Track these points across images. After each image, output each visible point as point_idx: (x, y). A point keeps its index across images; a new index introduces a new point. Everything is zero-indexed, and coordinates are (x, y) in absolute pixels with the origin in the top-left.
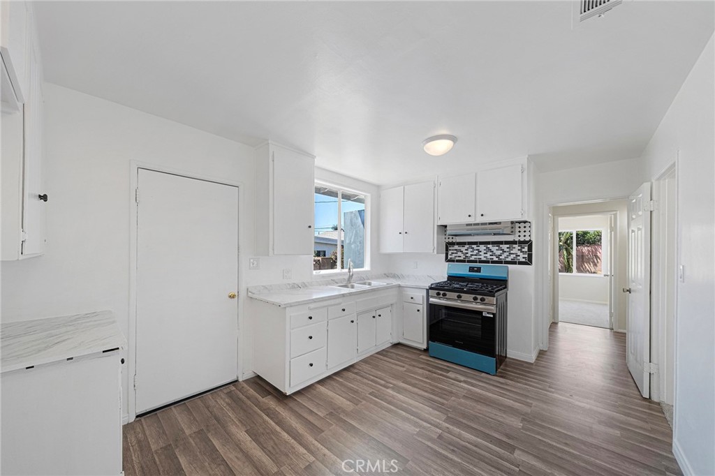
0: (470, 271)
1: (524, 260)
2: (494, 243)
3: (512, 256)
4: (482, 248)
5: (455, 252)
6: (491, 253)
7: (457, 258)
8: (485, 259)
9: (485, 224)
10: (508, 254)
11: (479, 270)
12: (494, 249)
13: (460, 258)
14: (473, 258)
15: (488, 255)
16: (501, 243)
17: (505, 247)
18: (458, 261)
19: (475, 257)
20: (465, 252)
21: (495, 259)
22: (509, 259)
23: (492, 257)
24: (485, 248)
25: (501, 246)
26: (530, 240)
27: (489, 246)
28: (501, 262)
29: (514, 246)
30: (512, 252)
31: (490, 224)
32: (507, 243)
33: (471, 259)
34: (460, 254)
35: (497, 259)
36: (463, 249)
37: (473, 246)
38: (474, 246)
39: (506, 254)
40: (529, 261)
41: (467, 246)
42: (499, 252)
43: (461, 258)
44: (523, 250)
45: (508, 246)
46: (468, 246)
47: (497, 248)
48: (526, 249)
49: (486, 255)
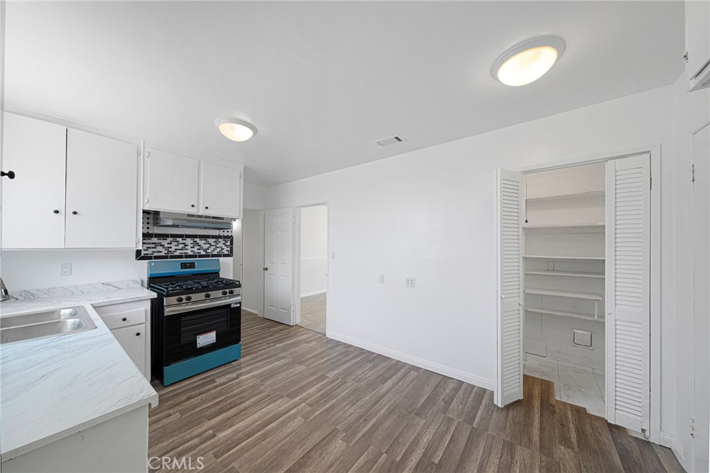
0: (182, 268)
1: (227, 253)
2: (201, 237)
3: (218, 250)
4: (189, 241)
5: (153, 246)
6: (198, 247)
7: (156, 254)
8: (192, 253)
9: (209, 217)
10: (214, 247)
11: (192, 265)
12: (202, 242)
13: (160, 254)
14: (178, 253)
15: (195, 249)
16: (208, 237)
17: (212, 241)
18: (156, 258)
19: (181, 251)
20: (166, 245)
21: (203, 253)
22: (215, 253)
23: (199, 251)
24: (192, 242)
25: (208, 240)
26: (232, 236)
27: (196, 240)
28: (208, 256)
29: (220, 240)
30: (218, 246)
31: (213, 218)
32: (213, 237)
33: (175, 254)
34: (159, 248)
35: (204, 253)
36: (165, 243)
37: (178, 239)
38: (180, 240)
39: (213, 248)
40: (230, 254)
41: (169, 240)
42: (206, 246)
43: (163, 254)
44: (227, 244)
45: (214, 240)
46: (171, 239)
47: (205, 242)
48: (228, 243)
49: (193, 249)
